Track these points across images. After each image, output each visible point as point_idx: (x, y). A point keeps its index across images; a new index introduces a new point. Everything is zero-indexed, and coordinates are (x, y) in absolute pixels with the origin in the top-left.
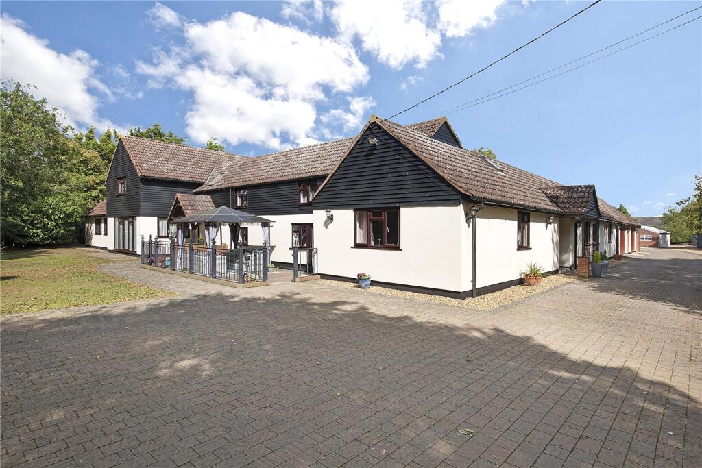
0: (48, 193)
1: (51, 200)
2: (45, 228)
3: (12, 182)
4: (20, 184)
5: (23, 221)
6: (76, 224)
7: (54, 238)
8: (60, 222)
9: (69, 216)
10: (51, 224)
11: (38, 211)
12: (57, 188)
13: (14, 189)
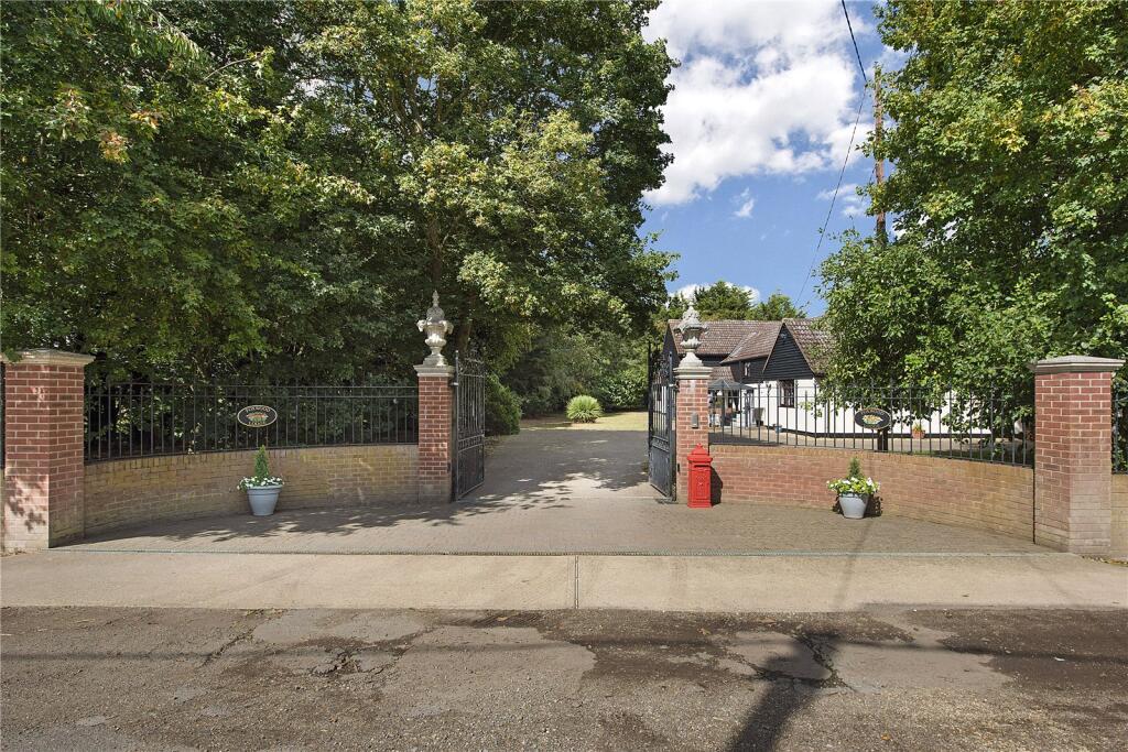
0: (625, 366)
1: (627, 373)
2: (624, 396)
3: (604, 361)
4: (609, 362)
5: (610, 390)
6: (643, 391)
7: (628, 403)
8: (633, 390)
9: (639, 385)
10: (627, 392)
11: (619, 382)
12: (631, 362)
13: (605, 365)
